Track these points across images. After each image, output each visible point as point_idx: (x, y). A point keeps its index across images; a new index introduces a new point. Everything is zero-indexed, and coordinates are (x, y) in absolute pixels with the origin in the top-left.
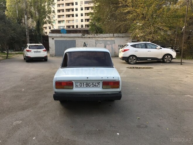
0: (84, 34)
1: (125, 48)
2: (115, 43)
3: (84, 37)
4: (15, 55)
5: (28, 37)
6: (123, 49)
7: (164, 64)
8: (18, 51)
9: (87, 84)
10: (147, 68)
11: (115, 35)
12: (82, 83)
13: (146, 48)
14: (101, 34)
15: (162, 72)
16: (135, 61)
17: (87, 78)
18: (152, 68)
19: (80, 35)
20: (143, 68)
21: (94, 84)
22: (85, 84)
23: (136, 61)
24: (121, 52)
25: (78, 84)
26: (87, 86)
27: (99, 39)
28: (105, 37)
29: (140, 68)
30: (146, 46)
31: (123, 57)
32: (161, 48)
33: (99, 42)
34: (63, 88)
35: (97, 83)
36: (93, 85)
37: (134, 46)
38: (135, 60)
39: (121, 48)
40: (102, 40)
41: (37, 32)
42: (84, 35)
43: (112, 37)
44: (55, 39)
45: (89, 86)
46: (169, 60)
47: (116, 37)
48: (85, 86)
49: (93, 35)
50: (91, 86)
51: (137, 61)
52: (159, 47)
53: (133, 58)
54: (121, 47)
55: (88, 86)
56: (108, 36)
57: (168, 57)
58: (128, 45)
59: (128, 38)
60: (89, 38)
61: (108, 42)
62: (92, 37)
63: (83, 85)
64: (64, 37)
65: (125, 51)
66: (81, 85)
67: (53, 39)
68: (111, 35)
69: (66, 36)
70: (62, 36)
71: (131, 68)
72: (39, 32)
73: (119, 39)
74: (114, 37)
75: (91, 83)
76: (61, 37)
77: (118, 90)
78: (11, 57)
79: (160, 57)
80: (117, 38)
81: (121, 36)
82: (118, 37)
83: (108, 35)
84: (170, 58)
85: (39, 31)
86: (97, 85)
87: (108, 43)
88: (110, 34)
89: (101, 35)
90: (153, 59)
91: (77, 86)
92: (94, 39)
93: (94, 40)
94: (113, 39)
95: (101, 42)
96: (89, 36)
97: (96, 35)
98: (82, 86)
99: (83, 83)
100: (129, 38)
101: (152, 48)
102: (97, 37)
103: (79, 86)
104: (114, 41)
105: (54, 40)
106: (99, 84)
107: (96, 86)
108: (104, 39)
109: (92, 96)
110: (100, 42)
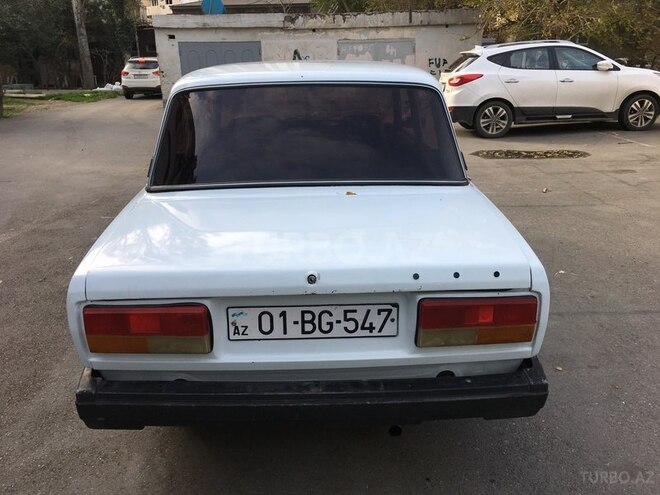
0: (294, 16)
1: (465, 70)
2: (414, 51)
3: (292, 26)
4: (37, 102)
5: (84, 32)
6: (454, 74)
7: (627, 137)
8: (50, 87)
9: (308, 317)
10: (561, 154)
11: (418, 17)
12: (276, 312)
13: (554, 66)
14: (361, 16)
15: (634, 171)
16: (503, 124)
17: (312, 279)
18: (584, 154)
19: (277, 19)
20: (546, 155)
21: (359, 317)
22: (294, 315)
23: (510, 123)
24: (448, 87)
25: (249, 318)
26: (309, 327)
27: (352, 35)
28: (377, 28)
29: (529, 155)
30: (552, 61)
31: (455, 108)
32: (616, 69)
33: (353, 49)
34: (143, 350)
35: (379, 312)
36: (351, 326)
37: (502, 60)
38: (503, 118)
39: (447, 71)
40: (363, 37)
41: (114, 15)
42: (293, 21)
43: (403, 27)
44: (181, 37)
45: (326, 327)
46: (646, 119)
47: (421, 25)
48: (294, 330)
49: (329, 19)
50: (338, 330)
51: (513, 125)
52: (608, 62)
53: (496, 110)
54: (438, 66)
55: (317, 333)
56: (390, 24)
57: (642, 103)
58: (477, 56)
59: (467, 29)
60: (314, 30)
61: (388, 46)
62: (324, 29)
63: (278, 322)
64: (216, 29)
65: (463, 80)
66: (266, 327)
67: (172, 37)
68: (402, 17)
69: (222, 25)
70: (204, 24)
71: (490, 155)
72: (121, 14)
73: (430, 33)
74: (411, 25)
75: (338, 313)
76: (204, 29)
77: (524, 350)
78: (18, 111)
79: (611, 106)
80: (424, 29)
81: (439, 22)
82: (429, 25)
83: (386, 18)
84: (650, 109)
85: (123, 8)
86: (377, 325)
87: (388, 51)
88: (398, 15)
89: (362, 19)
90: (577, 112)
91: (237, 333)
92: (331, 34)
93: (333, 38)
94: (407, 33)
95: (360, 48)
96: (312, 23)
97: (339, 18)
98: (278, 331)
99: (283, 314)
100: (474, 27)
101: (573, 67)
102: (344, 25)
103: (254, 332)
104: (411, 41)
105: (175, 42)
106: (393, 315)
107: (371, 328)
108: (372, 34)
109: (348, 402)
110: (355, 48)
